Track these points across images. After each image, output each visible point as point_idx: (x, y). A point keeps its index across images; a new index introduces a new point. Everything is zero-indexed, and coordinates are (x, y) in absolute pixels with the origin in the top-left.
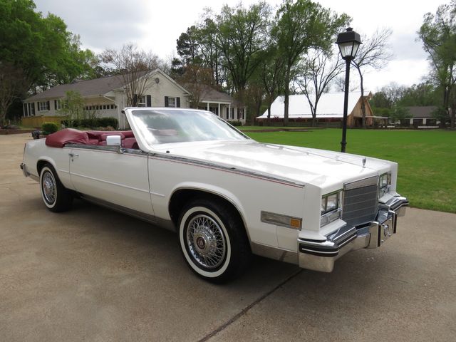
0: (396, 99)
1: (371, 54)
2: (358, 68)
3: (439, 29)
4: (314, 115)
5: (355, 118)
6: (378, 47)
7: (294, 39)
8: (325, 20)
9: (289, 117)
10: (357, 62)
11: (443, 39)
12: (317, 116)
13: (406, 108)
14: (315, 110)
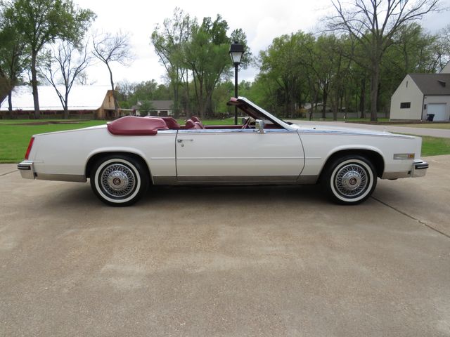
0: (130, 93)
1: (118, 51)
2: (107, 63)
3: (165, 37)
4: (66, 107)
5: (105, 110)
6: (122, 46)
7: (37, 26)
8: (70, 12)
9: (41, 109)
10: (106, 58)
11: (168, 46)
12: (69, 109)
13: (150, 102)
14: (66, 102)
